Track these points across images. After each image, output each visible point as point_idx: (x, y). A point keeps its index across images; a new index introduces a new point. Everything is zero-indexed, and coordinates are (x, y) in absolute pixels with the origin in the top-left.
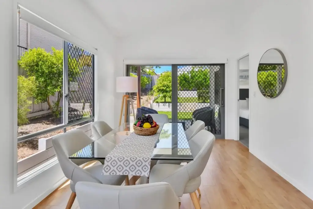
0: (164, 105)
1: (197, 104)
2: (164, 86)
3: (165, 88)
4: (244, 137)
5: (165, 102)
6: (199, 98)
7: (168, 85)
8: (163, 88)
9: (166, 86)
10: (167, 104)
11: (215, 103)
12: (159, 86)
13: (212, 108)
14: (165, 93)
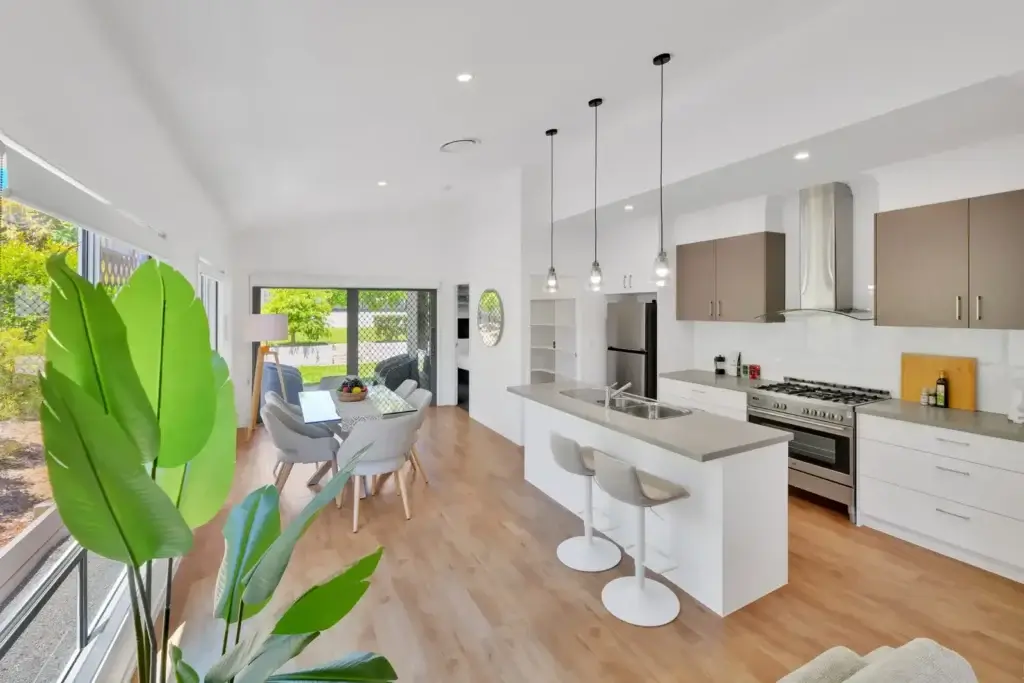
0: (292, 352)
1: (373, 344)
2: (292, 307)
3: (294, 312)
4: (463, 400)
5: (294, 344)
6: (378, 333)
7: (301, 304)
8: (291, 310)
9: (297, 307)
10: (301, 348)
11: (419, 347)
12: (277, 306)
13: (414, 356)
14: (296, 324)
